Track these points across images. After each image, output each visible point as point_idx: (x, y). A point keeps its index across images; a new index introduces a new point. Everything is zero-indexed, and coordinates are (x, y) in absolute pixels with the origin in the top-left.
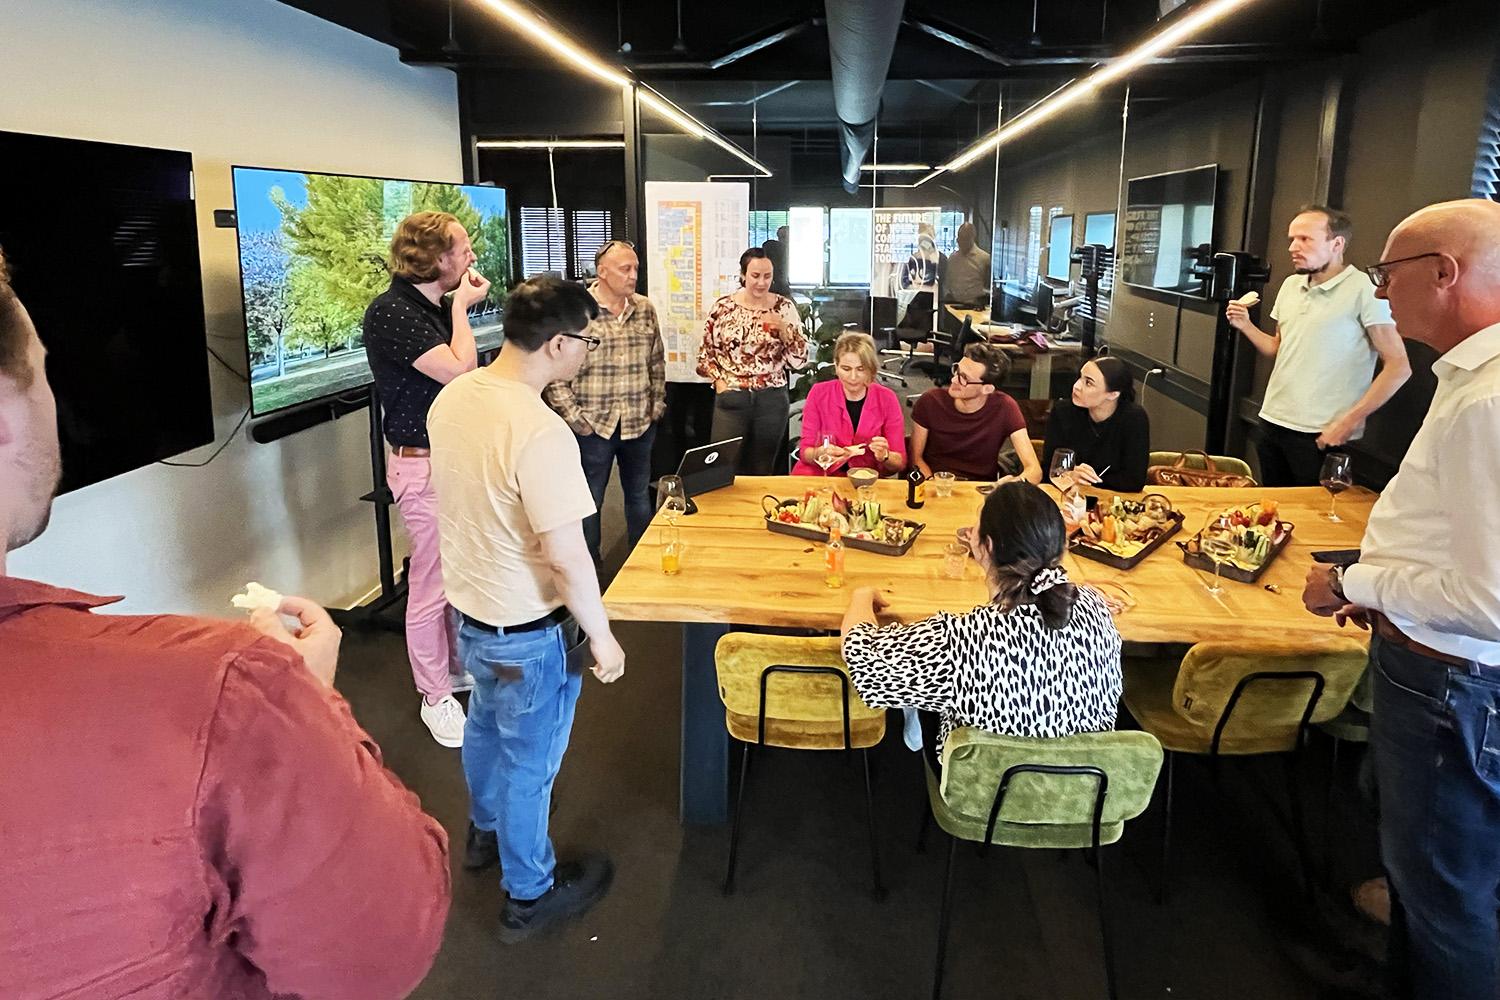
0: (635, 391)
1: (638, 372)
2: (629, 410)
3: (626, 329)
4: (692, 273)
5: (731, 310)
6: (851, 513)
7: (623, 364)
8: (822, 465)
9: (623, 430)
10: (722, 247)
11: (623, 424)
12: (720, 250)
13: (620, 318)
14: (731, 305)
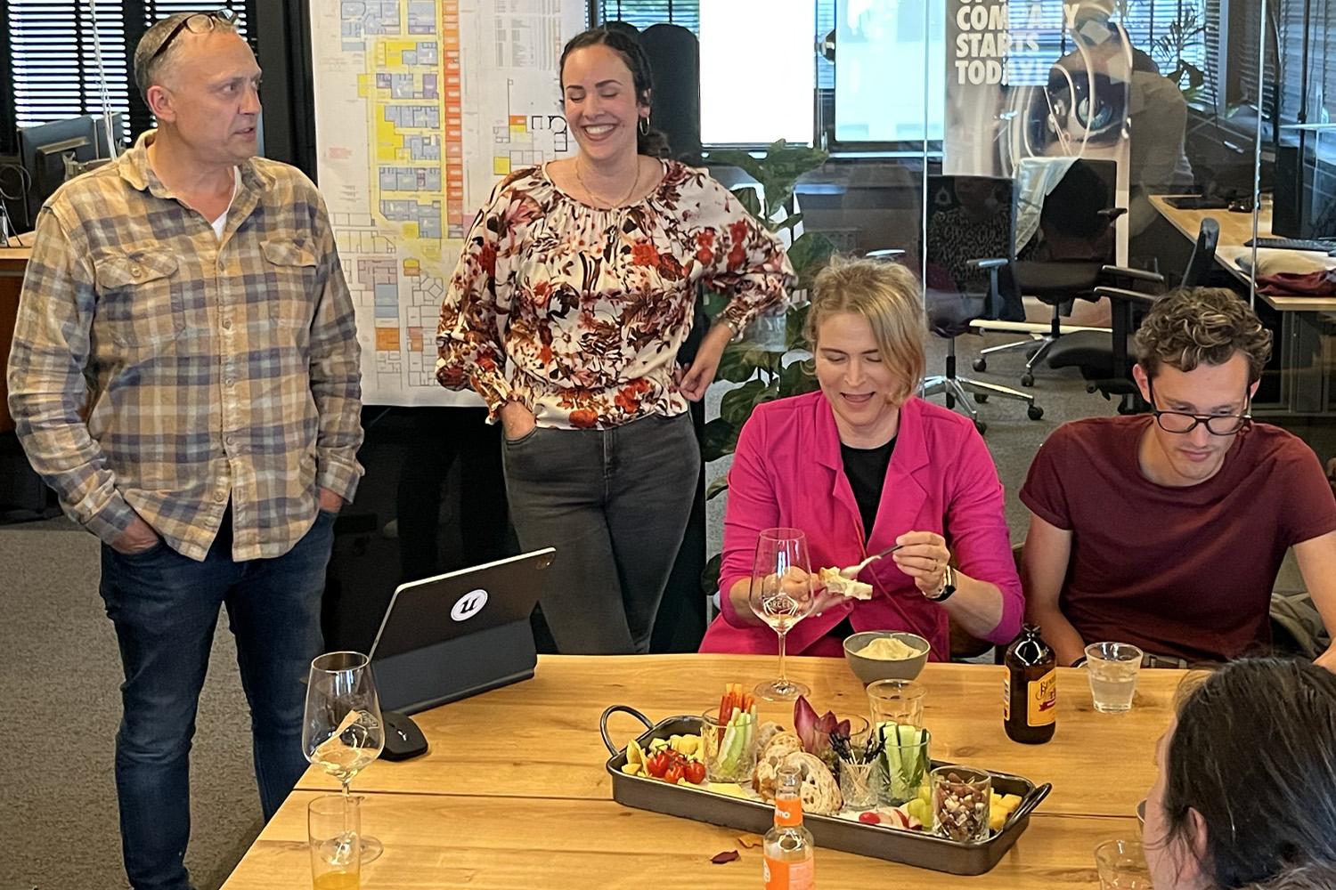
0: (269, 425)
1: (275, 373)
2: (253, 478)
3: (236, 255)
4: (435, 109)
5: (545, 209)
6: (846, 756)
7: (231, 353)
8: (773, 623)
9: (239, 535)
10: (515, 36)
11: (239, 519)
12: (507, 45)
13: (218, 225)
14: (542, 196)
